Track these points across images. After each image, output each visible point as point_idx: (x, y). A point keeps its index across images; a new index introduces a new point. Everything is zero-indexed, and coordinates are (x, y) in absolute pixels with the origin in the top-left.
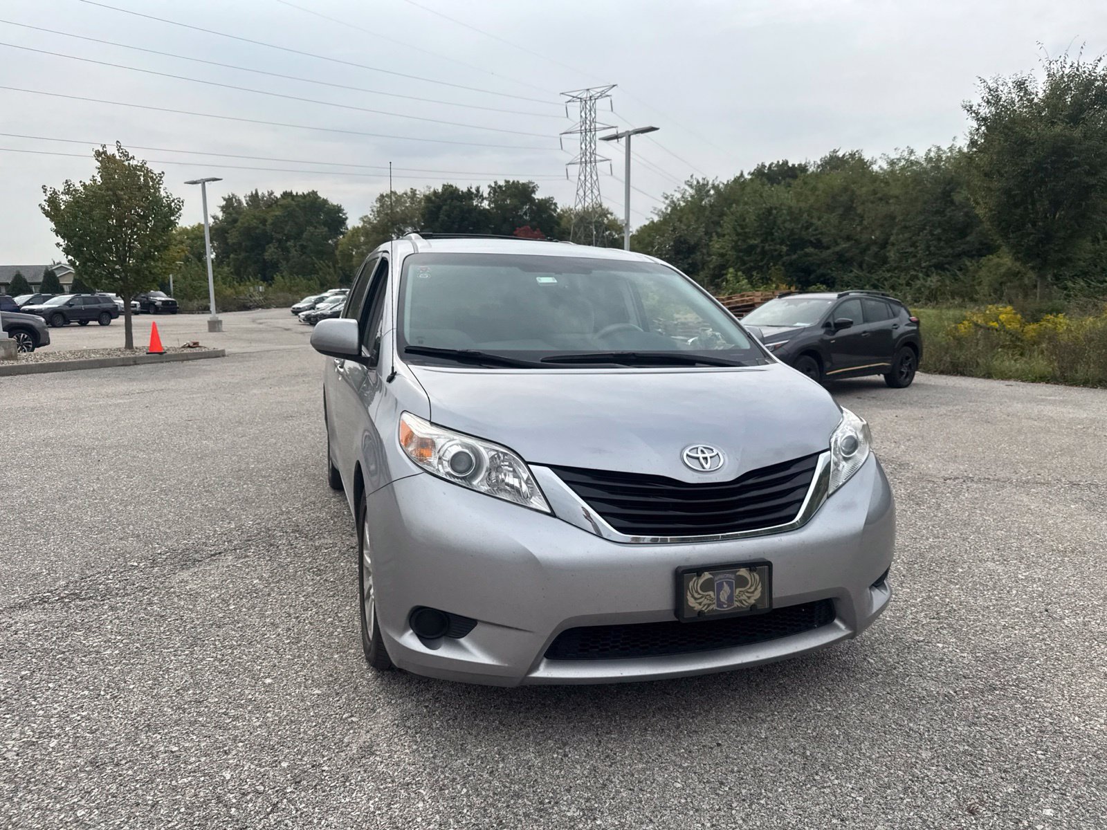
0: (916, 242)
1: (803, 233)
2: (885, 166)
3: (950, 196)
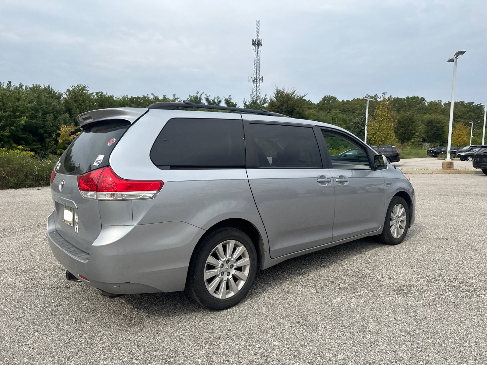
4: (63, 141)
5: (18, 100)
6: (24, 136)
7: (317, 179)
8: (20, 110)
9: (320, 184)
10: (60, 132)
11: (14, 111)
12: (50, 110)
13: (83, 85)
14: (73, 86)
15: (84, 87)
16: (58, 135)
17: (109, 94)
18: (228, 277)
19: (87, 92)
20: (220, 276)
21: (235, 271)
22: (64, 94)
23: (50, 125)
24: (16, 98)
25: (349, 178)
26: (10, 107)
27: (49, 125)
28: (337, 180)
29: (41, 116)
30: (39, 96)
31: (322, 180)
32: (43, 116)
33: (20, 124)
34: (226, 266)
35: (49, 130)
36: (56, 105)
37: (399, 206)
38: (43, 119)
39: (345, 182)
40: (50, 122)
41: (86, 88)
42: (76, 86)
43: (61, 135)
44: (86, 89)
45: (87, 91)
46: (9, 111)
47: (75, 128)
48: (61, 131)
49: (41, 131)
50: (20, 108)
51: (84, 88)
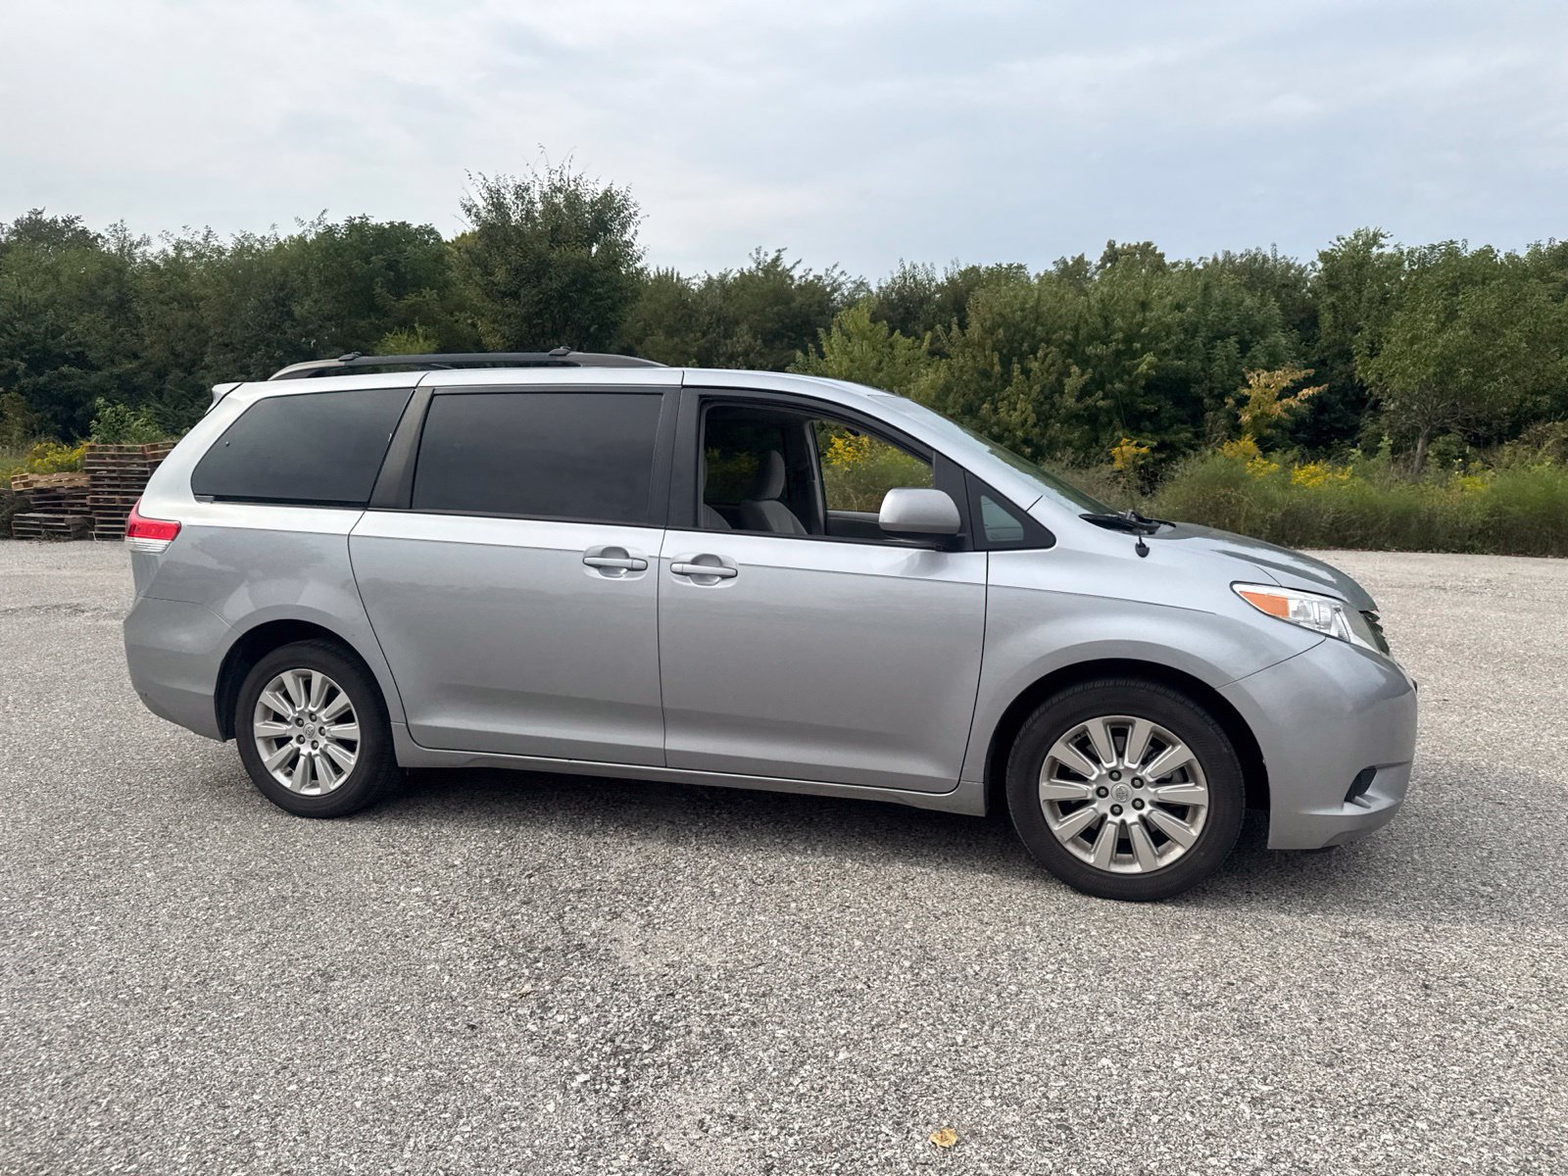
0: (249, 366)
1: (50, 341)
2: (172, 253)
3: (284, 306)
4: (1255, 418)
5: (1144, 306)
6: (1148, 407)
7: (582, 554)
8: (1146, 335)
9: (595, 573)
10: (1246, 392)
11: (1129, 340)
12: (1234, 326)
13: (1372, 230)
14: (1339, 240)
15: (1375, 235)
16: (1242, 401)
17: (1473, 247)
18: (310, 750)
19: (1380, 251)
20: (293, 742)
21: (326, 742)
22: (1310, 267)
23: (1223, 372)
24: (1137, 301)
25: (740, 564)
26: (1121, 329)
27: (1220, 372)
28: (677, 567)
29: (1201, 345)
30: (1206, 288)
31: (608, 560)
32: (1209, 346)
33: (1138, 374)
34: (308, 724)
35: (1219, 385)
36: (1252, 309)
37: (1137, 726)
38: (1209, 353)
39: (724, 577)
40: (1224, 363)
41: (1383, 236)
42: (1349, 235)
43: (1252, 398)
44: (1382, 241)
45: (1382, 246)
46: (1115, 340)
47: (1295, 377)
48: (1250, 387)
49: (1195, 389)
50: (1143, 330)
51: (1374, 239)
